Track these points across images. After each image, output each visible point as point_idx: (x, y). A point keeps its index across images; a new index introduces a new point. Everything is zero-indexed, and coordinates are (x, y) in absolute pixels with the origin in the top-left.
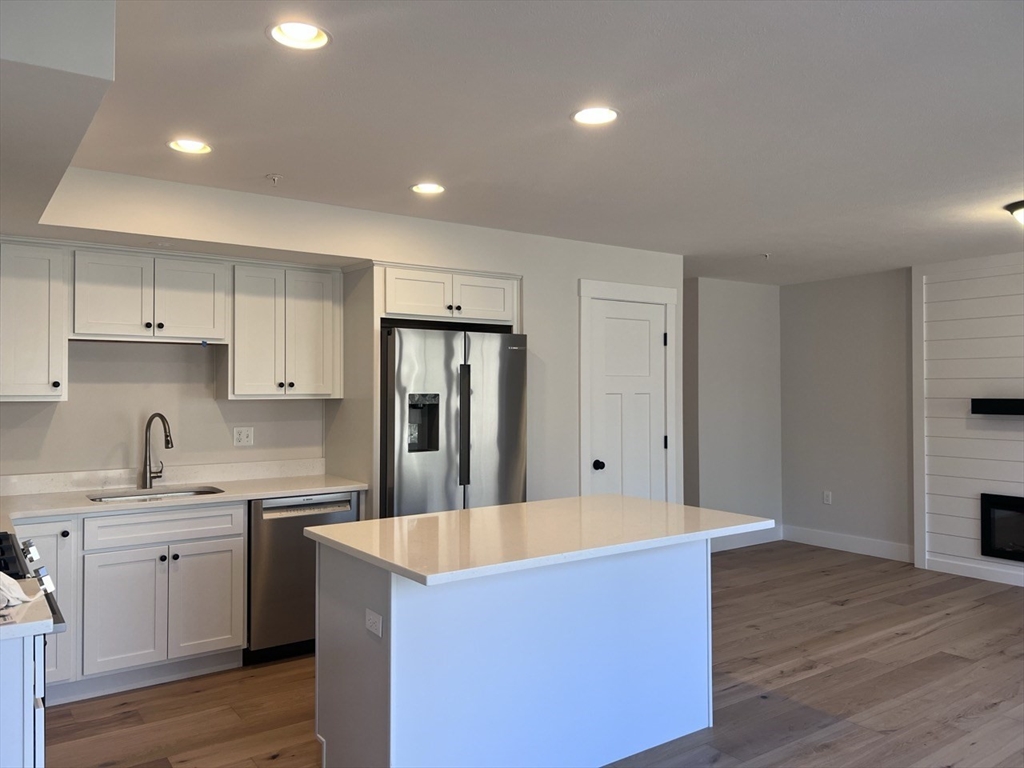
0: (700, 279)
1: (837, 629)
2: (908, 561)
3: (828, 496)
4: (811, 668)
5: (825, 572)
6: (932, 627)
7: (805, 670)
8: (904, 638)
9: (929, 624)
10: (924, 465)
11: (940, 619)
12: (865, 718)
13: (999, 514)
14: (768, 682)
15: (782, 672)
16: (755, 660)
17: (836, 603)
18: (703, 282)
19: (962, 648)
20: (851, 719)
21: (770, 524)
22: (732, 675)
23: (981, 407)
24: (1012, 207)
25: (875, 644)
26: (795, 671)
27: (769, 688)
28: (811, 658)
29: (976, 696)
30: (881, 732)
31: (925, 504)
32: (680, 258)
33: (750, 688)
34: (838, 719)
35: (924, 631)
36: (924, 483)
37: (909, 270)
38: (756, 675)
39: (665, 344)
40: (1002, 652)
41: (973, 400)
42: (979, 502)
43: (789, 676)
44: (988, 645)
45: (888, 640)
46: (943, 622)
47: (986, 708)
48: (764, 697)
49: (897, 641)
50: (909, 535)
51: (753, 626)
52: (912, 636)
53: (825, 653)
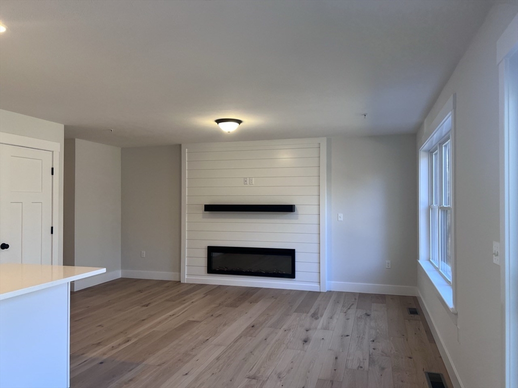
0: (76, 139)
1: (143, 319)
2: (178, 280)
3: (143, 253)
4: (128, 341)
5: (140, 291)
6: (186, 309)
7: (125, 343)
8: (174, 316)
9: (184, 308)
10: (186, 235)
11: (189, 305)
12: (152, 360)
13: (215, 255)
14: (104, 354)
15: (113, 347)
16: (99, 344)
17: (144, 306)
18: (78, 141)
19: (197, 317)
20: (145, 363)
21: (104, 270)
22: (85, 355)
23: (209, 208)
24: (218, 121)
25: (160, 323)
26: (119, 345)
27: (105, 357)
28: (128, 336)
29: (201, 338)
30: (159, 365)
31: (186, 252)
32: (62, 127)
33: (93, 360)
34: (138, 364)
35: (182, 312)
36: (186, 244)
37: (180, 145)
38: (99, 351)
39: (52, 174)
40: (212, 315)
41: (205, 205)
42: (207, 250)
43: (116, 348)
44: (207, 313)
45: (166, 319)
46: (191, 306)
47: (204, 342)
48: (101, 363)
49: (170, 319)
50: (178, 268)
51: (100, 326)
52: (177, 315)
53: (136, 332)
